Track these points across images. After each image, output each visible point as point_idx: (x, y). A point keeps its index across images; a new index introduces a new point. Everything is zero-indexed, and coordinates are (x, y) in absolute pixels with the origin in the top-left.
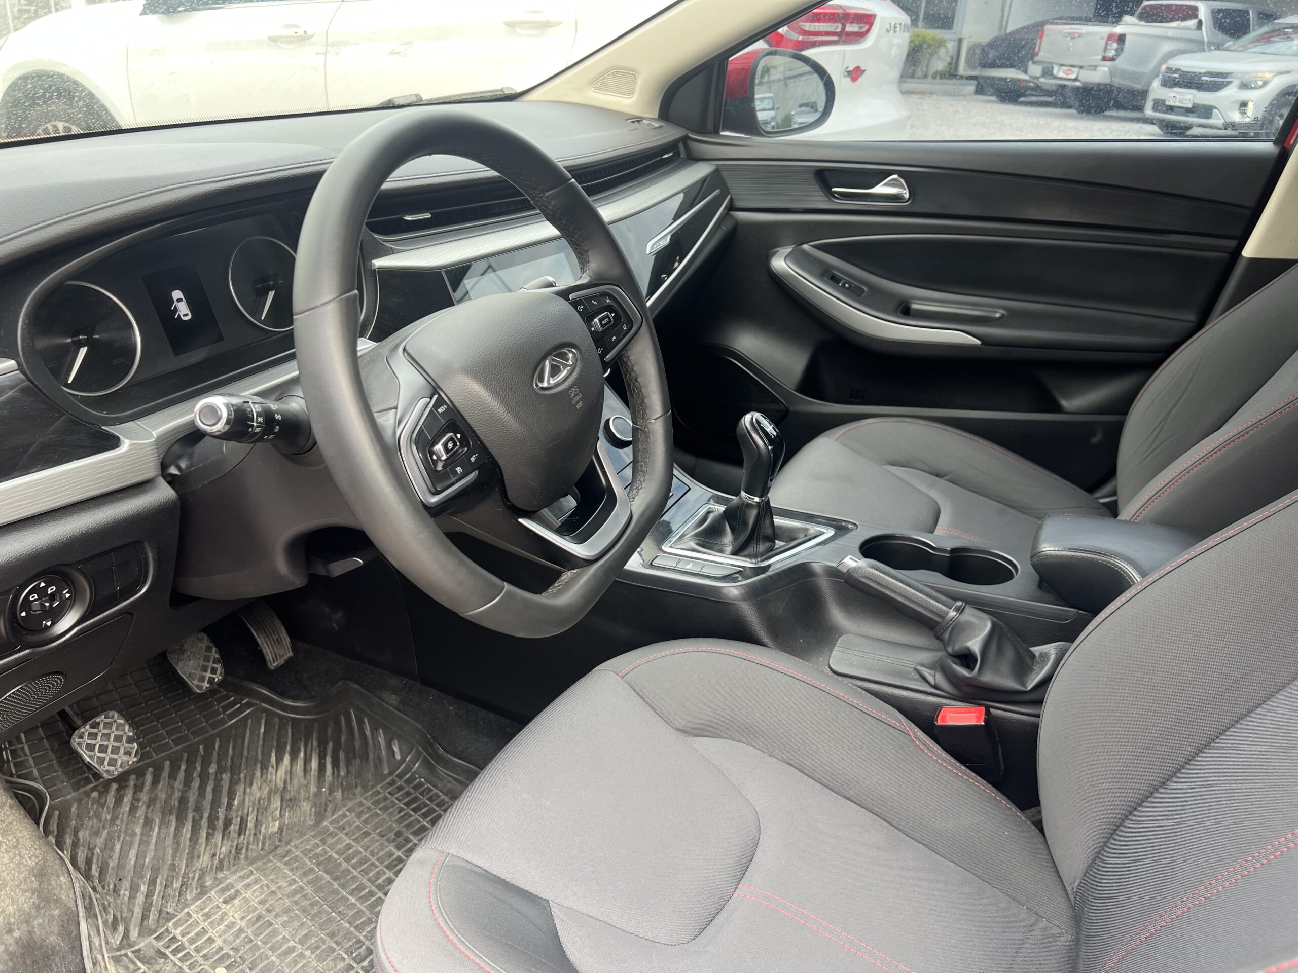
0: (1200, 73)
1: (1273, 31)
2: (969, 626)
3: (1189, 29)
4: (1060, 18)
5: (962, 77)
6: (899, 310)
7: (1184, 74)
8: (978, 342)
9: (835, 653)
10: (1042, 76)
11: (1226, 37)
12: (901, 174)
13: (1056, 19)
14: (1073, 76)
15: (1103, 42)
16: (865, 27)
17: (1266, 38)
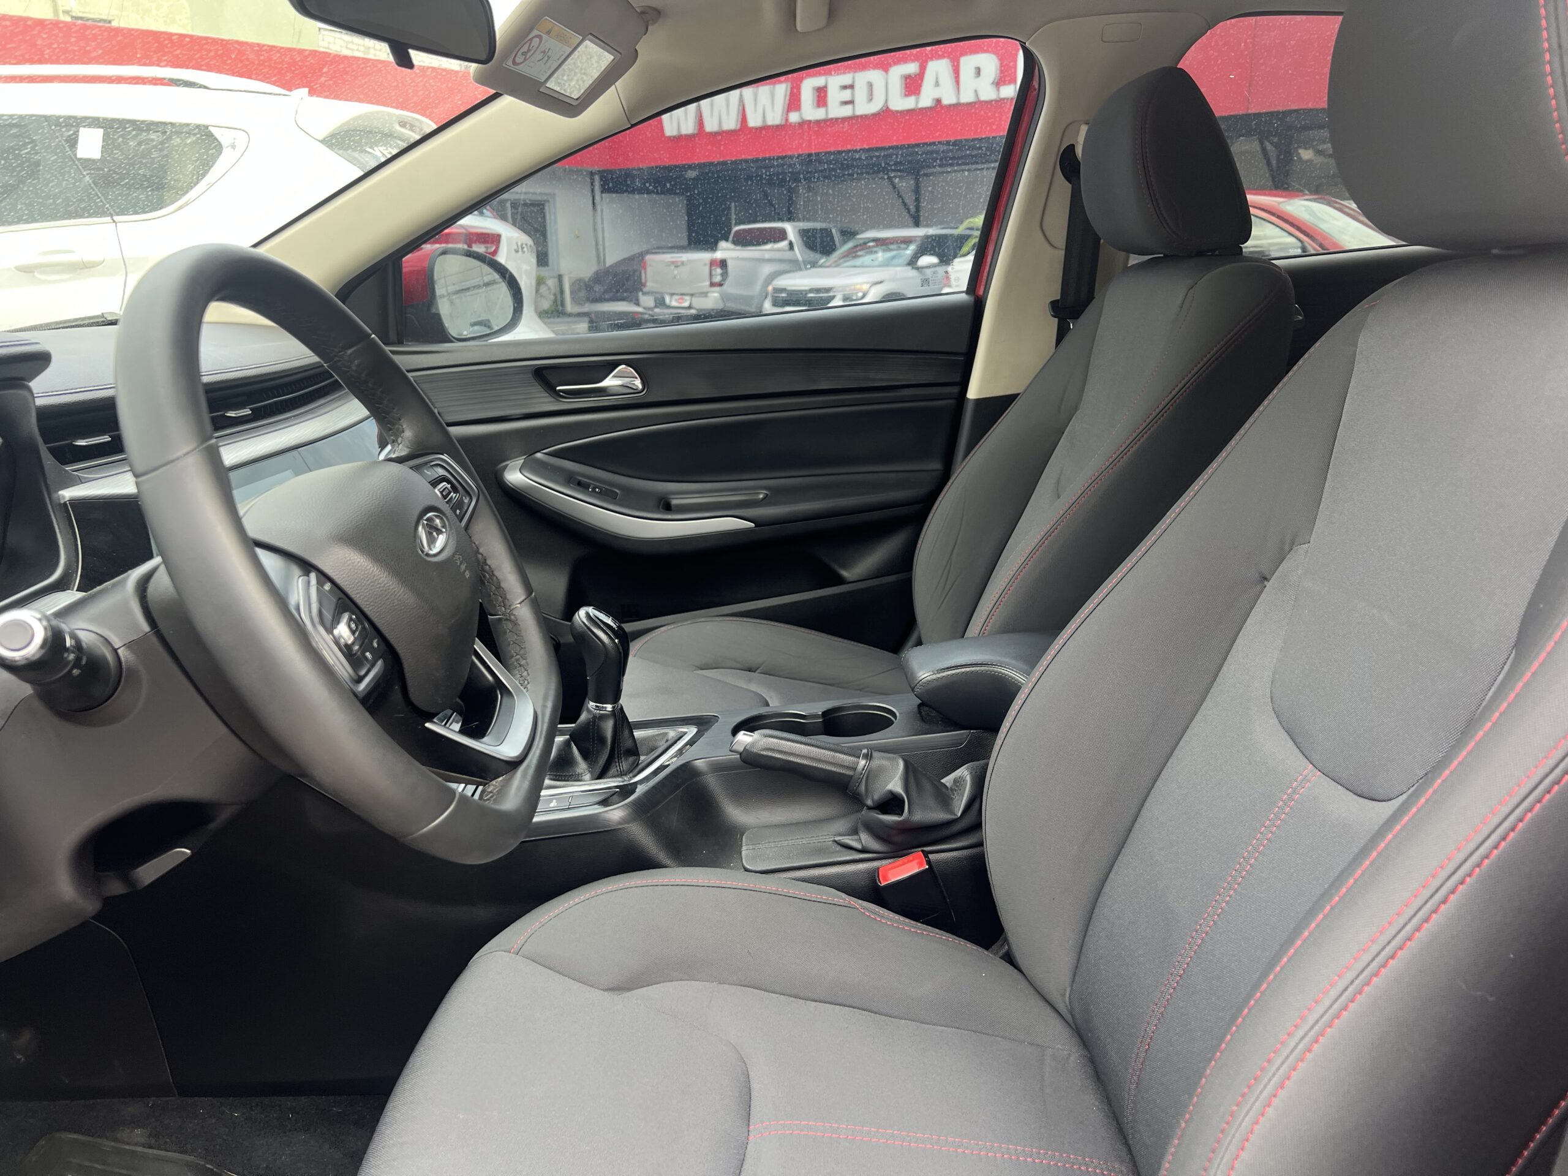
0: (806, 291)
1: (856, 246)
2: (881, 770)
3: (779, 250)
4: (658, 248)
5: (570, 315)
6: (661, 507)
7: (791, 293)
8: (753, 525)
9: (745, 852)
10: (656, 307)
11: (818, 256)
12: (628, 363)
13: (654, 249)
14: (686, 304)
15: (707, 268)
16: (491, 247)
17: (852, 254)
